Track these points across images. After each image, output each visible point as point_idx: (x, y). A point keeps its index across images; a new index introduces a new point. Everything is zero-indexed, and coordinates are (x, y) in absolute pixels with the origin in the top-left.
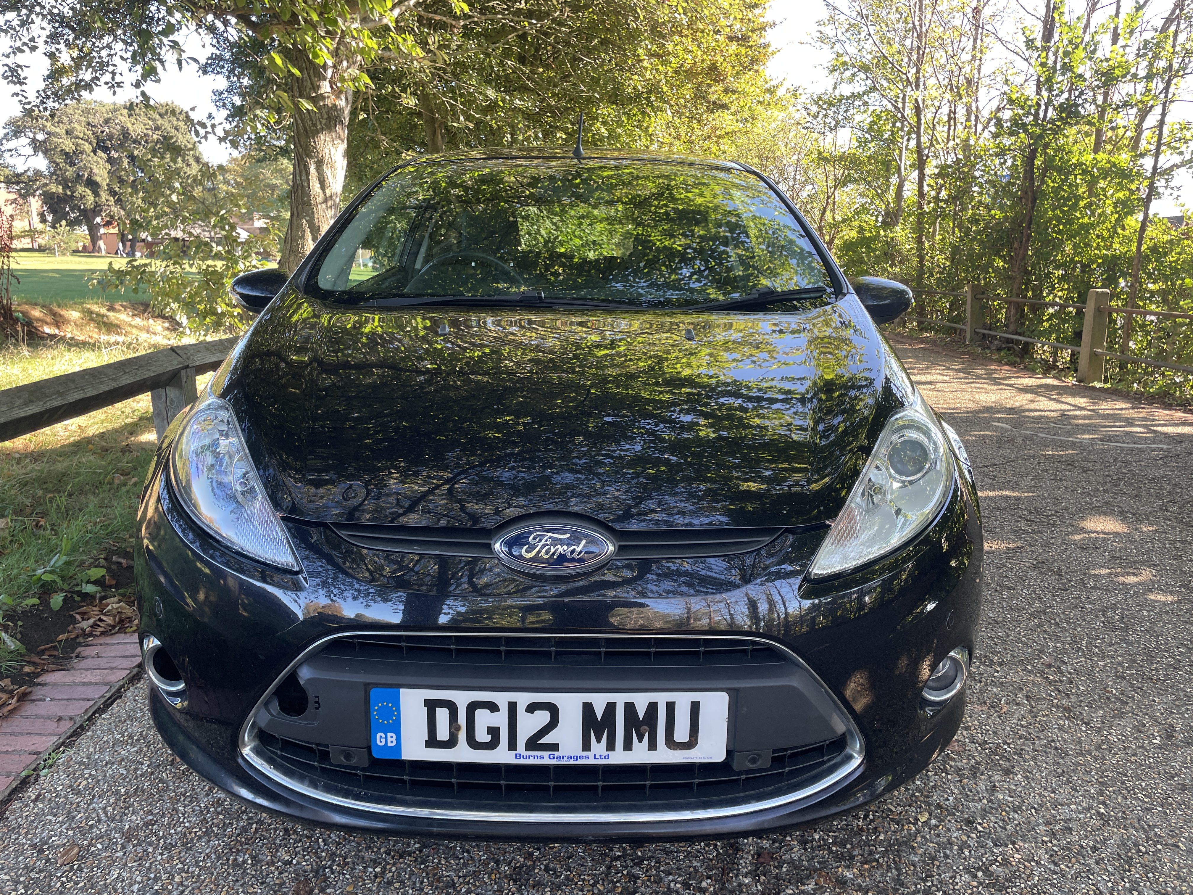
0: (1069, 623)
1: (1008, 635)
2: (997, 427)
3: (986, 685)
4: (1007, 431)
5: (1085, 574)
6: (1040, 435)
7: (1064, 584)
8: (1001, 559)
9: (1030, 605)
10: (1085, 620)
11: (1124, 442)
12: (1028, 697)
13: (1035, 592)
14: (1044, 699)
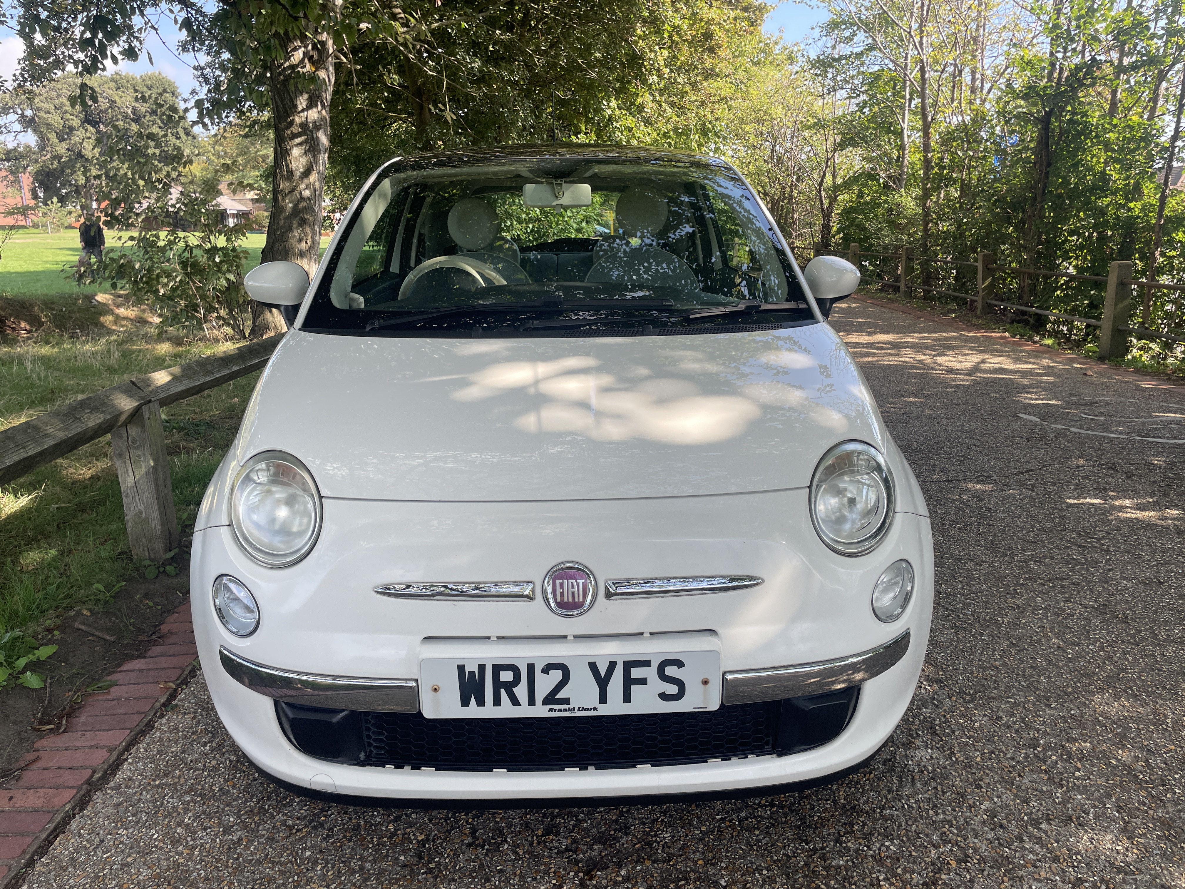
0: (1147, 692)
1: (1082, 714)
2: (1025, 420)
3: (1068, 790)
4: (1036, 425)
5: (1154, 621)
6: (1073, 429)
7: (1133, 636)
8: (1057, 602)
9: (1101, 668)
10: (1164, 688)
11: (1164, 438)
12: (1119, 809)
13: (1102, 648)
14: (1138, 809)
